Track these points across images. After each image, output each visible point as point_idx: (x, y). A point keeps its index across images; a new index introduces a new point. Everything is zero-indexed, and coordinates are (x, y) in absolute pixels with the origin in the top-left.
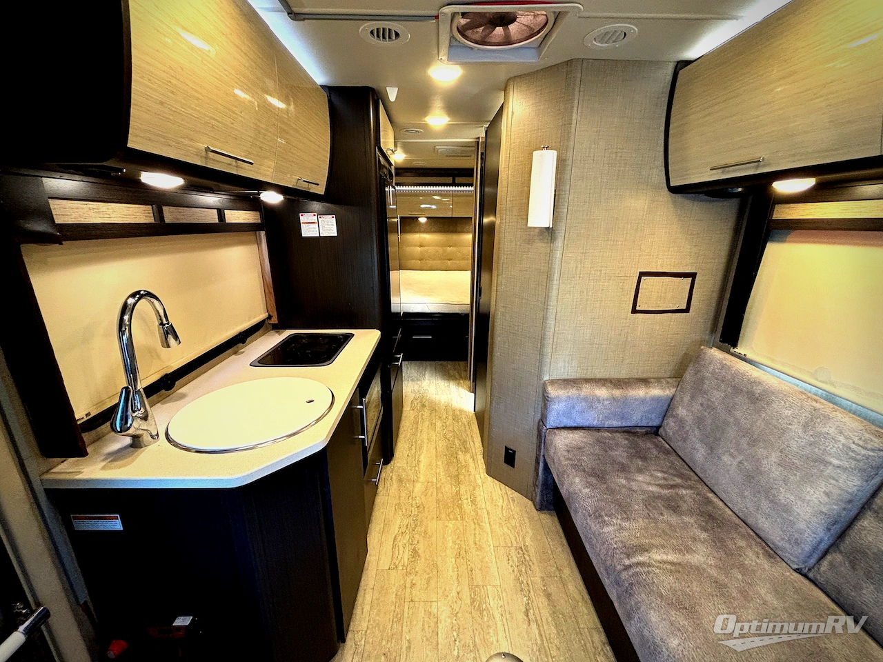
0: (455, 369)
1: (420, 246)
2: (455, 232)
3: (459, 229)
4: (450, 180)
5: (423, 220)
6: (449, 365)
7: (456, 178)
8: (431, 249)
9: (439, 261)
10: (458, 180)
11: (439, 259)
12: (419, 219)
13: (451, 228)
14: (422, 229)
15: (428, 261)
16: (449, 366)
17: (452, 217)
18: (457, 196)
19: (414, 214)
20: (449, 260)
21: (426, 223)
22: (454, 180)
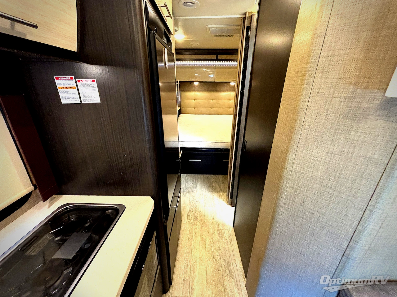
0: (216, 182)
1: (195, 100)
2: (216, 91)
3: (218, 89)
4: (214, 57)
5: (196, 84)
6: (213, 177)
7: (219, 56)
8: (201, 102)
9: (206, 109)
10: (220, 57)
11: (206, 108)
12: (194, 83)
13: (213, 89)
14: (196, 89)
15: (199, 109)
16: (212, 179)
17: (215, 82)
18: (218, 68)
19: (191, 80)
20: (212, 108)
21: (199, 86)
22: (217, 57)
